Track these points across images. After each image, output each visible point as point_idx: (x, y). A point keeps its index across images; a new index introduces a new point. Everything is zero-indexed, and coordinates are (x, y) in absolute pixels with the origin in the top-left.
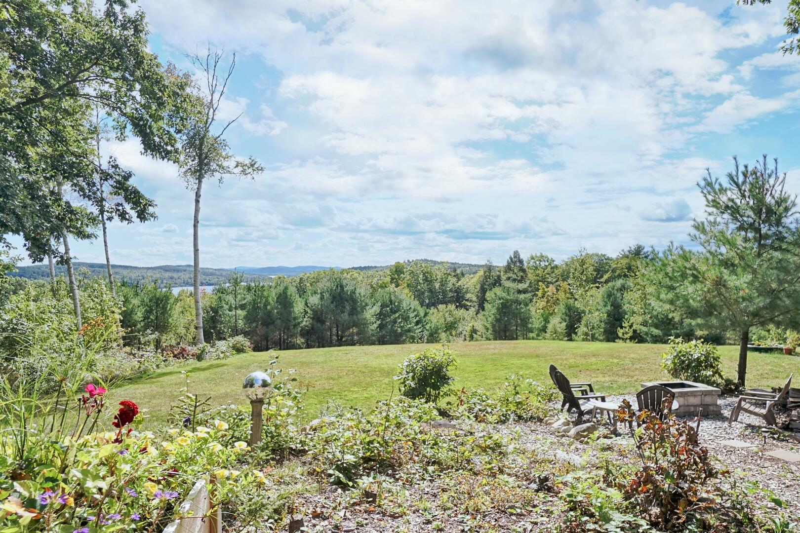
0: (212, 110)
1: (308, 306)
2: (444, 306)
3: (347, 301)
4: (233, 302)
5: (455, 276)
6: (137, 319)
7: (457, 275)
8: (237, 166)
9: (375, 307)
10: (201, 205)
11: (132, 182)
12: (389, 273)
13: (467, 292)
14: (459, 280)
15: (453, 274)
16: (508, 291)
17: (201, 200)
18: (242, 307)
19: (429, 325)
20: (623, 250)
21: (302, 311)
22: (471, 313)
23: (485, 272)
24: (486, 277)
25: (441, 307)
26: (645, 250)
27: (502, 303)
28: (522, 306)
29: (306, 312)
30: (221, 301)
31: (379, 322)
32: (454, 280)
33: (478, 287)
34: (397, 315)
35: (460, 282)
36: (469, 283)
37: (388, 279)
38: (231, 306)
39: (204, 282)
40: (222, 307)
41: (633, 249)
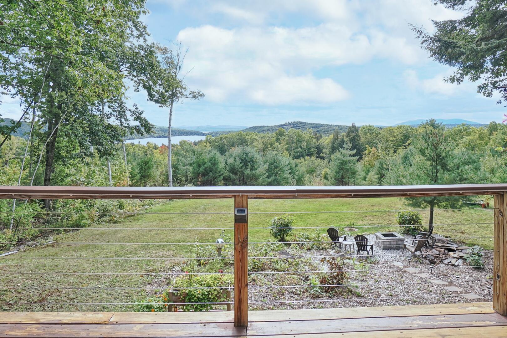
0: (178, 66)
1: (227, 165)
2: (309, 157)
3: (249, 162)
4: (185, 161)
5: (316, 138)
6: (136, 173)
7: (317, 137)
8: (190, 94)
9: (265, 166)
10: (172, 116)
11: (143, 116)
12: (275, 135)
13: (323, 148)
14: (318, 140)
15: (315, 137)
16: (344, 155)
17: (172, 114)
18: (191, 165)
19: (298, 172)
20: (422, 122)
21: (224, 167)
22: (325, 162)
23: (334, 137)
24: (335, 139)
25: (307, 158)
26: (437, 122)
27: (340, 162)
28: (352, 164)
29: (226, 168)
30: (179, 161)
31: (267, 174)
32: (315, 140)
33: (330, 145)
34: (278, 169)
35: (319, 142)
36: (324, 143)
37: (274, 139)
38: (184, 164)
39: (161, 135)
40: (179, 164)
41: (429, 121)
